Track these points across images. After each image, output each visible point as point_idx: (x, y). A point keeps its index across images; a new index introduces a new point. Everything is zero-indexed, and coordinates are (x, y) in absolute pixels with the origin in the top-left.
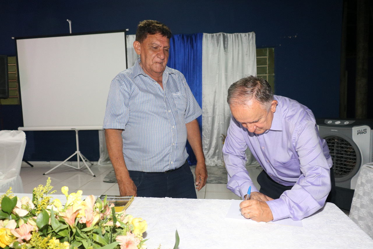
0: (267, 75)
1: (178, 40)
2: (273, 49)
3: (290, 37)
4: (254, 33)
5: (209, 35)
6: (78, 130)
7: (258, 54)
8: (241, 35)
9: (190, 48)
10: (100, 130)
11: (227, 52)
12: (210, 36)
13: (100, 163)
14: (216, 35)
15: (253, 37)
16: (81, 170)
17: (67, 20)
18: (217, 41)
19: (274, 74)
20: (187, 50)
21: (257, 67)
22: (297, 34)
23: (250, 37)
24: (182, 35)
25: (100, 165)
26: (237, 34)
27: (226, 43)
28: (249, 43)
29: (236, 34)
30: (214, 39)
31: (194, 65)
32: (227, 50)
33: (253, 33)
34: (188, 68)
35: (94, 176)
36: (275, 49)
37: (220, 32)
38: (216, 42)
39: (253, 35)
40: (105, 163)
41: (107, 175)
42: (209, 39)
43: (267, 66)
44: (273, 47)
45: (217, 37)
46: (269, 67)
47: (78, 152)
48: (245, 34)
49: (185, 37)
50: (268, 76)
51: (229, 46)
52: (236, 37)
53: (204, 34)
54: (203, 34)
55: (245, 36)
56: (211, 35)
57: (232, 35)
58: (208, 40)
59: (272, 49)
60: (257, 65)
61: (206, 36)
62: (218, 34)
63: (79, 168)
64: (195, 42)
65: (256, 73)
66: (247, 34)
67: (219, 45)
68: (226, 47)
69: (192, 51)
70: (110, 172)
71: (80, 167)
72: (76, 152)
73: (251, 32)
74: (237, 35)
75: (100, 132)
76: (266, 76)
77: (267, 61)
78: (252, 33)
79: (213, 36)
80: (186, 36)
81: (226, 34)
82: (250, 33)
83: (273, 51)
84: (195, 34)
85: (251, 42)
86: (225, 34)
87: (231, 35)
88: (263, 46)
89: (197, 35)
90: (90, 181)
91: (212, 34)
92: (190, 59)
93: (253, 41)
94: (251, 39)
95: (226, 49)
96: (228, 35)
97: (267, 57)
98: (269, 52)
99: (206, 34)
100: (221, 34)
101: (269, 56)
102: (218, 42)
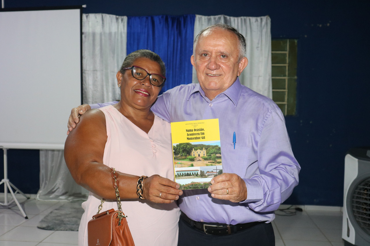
0: (286, 78)
1: (160, 23)
2: (296, 41)
3: (321, 26)
5: (204, 18)
6: (6, 149)
7: (274, 47)
8: (250, 20)
10: (42, 150)
12: (205, 19)
13: (39, 196)
14: (215, 18)
15: (267, 23)
16: (10, 207)
19: (296, 77)
20: (172, 39)
21: (273, 67)
22: (330, 21)
23: (264, 23)
24: (165, 17)
25: (38, 200)
26: (245, 17)
28: (261, 31)
29: (243, 18)
31: (181, 60)
33: (267, 18)
34: (173, 64)
35: (26, 218)
36: (298, 42)
39: (267, 20)
40: (47, 197)
41: (45, 218)
42: (203, 23)
43: (287, 65)
46: (289, 66)
47: (6, 181)
48: (256, 18)
50: (288, 79)
52: (243, 22)
53: (198, 17)
54: (195, 17)
56: (207, 18)
60: (272, 63)
61: (200, 19)
62: (217, 17)
63: (6, 204)
65: (271, 75)
66: (259, 19)
69: (179, 40)
70: (51, 212)
71: (8, 202)
72: (3, 181)
73: (264, 15)
74: (245, 20)
75: (41, 153)
76: (285, 80)
77: (287, 58)
79: (209, 20)
81: (228, 17)
82: (263, 17)
83: (296, 44)
85: (264, 30)
87: (236, 18)
88: (281, 36)
90: (17, 226)
91: (209, 17)
92: (175, 51)
93: (267, 29)
94: (264, 26)
96: (232, 18)
97: (287, 52)
98: (289, 45)
99: (200, 16)
100: (222, 17)
101: (289, 52)
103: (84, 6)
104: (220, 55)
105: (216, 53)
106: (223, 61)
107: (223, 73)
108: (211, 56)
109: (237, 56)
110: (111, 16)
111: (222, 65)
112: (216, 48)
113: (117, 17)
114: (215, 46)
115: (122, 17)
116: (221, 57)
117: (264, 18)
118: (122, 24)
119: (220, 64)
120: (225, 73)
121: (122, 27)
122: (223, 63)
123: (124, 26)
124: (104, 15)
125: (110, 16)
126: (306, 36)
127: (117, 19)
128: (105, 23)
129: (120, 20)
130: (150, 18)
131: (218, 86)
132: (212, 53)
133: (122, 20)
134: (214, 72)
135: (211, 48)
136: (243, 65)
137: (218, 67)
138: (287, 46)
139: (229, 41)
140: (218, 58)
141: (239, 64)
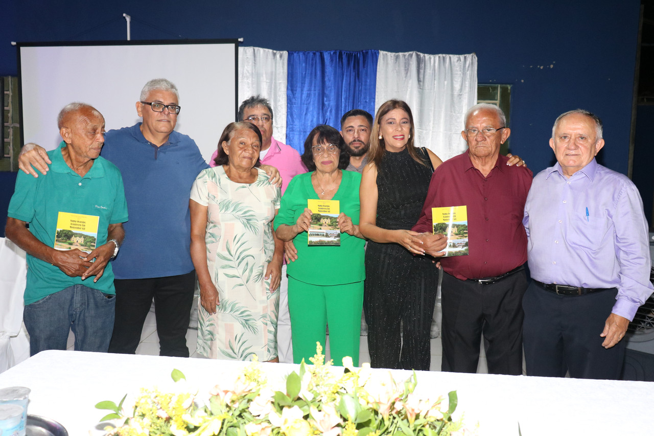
4: (475, 56)
5: (390, 55)
8: (450, 58)
9: (352, 78)
11: (423, 89)
12: (391, 57)
15: (472, 63)
17: (124, 15)
18: (405, 67)
27: (422, 71)
30: (399, 63)
32: (423, 85)
33: (472, 56)
36: (511, 88)
37: (411, 51)
38: (402, 68)
39: (472, 59)
44: (509, 84)
45: (405, 60)
48: (458, 56)
49: (344, 57)
51: (427, 77)
52: (442, 60)
53: (382, 53)
54: (379, 53)
55: (458, 60)
57: (434, 57)
58: (387, 64)
59: (507, 88)
61: (385, 57)
62: (407, 54)
64: (364, 67)
67: (409, 74)
68: (422, 79)
73: (469, 53)
74: (444, 58)
78: (471, 54)
79: (397, 58)
80: (347, 54)
81: (422, 55)
82: (467, 55)
84: (364, 51)
86: (420, 55)
89: (367, 53)
91: (397, 54)
94: (469, 67)
95: (422, 83)
96: (427, 56)
98: (501, 92)
99: (385, 52)
100: (414, 54)
102: (407, 70)
103: (241, 40)
104: (579, 137)
105: (575, 135)
106: (581, 142)
107: (580, 153)
108: (570, 138)
109: (595, 138)
110: (267, 50)
111: (580, 146)
112: (575, 131)
113: (275, 51)
114: (575, 129)
115: (281, 52)
116: (580, 139)
117: (469, 57)
118: (282, 61)
119: (578, 145)
120: (582, 153)
121: (281, 65)
122: (581, 144)
123: (283, 64)
124: (256, 48)
125: (264, 51)
126: (522, 81)
127: (274, 54)
128: (258, 59)
129: (278, 56)
130: (318, 54)
131: (577, 164)
132: (571, 135)
133: (281, 56)
134: (573, 152)
135: (571, 131)
136: (599, 146)
137: (577, 147)
138: (497, 93)
139: (587, 125)
140: (577, 140)
141: (595, 146)
